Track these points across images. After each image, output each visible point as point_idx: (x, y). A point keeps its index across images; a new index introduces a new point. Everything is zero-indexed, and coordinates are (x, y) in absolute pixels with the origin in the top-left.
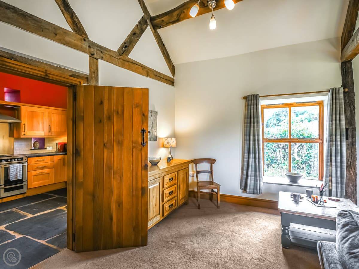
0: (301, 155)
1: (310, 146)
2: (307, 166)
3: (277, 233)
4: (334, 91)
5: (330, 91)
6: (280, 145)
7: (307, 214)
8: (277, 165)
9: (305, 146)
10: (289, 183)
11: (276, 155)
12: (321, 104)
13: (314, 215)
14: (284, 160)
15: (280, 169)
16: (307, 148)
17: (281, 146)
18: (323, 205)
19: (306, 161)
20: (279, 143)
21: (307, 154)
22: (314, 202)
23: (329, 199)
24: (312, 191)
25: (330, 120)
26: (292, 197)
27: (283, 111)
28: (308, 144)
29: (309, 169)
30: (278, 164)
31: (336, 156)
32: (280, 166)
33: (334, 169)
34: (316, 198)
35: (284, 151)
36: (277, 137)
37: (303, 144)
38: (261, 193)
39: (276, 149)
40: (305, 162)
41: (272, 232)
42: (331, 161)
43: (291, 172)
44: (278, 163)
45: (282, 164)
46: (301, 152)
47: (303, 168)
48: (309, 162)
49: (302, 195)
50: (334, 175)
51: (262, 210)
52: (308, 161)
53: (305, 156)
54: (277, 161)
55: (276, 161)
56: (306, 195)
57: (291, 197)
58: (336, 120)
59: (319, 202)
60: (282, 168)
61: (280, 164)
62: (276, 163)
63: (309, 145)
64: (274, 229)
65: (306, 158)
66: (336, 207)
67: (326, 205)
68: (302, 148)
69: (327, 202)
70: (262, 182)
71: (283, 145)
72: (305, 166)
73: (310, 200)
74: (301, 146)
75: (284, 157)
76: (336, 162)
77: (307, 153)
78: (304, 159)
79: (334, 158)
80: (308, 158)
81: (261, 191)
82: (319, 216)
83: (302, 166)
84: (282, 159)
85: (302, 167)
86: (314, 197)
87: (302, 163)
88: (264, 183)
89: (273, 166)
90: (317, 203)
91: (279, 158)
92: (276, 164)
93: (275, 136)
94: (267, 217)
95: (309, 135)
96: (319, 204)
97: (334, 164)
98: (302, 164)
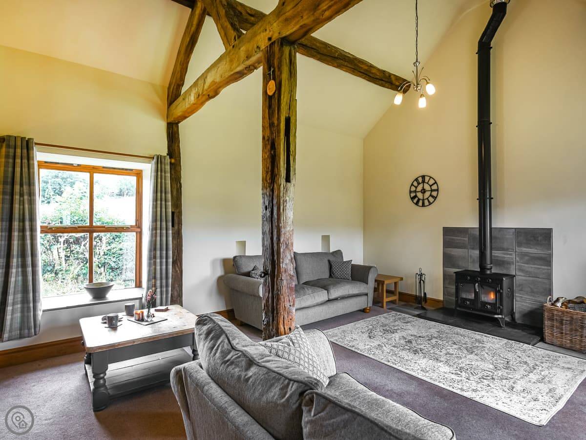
0: (98, 253)
1: (112, 238)
2: (108, 270)
3: (80, 394)
4: (159, 160)
5: (153, 158)
6: (59, 238)
7: (134, 341)
8: (53, 275)
9: (104, 239)
10: (91, 301)
11: (51, 256)
12: (139, 174)
13: (144, 339)
14: (67, 264)
15: (59, 282)
16: (107, 240)
17: (62, 240)
18: (151, 321)
19: (106, 261)
20: (58, 234)
21: (107, 251)
22: (138, 320)
23: (156, 311)
24: (134, 305)
25: (154, 199)
26: (105, 323)
27: (57, 177)
28: (108, 235)
29: (111, 273)
30: (55, 273)
31: (161, 250)
32: (60, 276)
33: (158, 268)
34: (141, 314)
35: (67, 248)
36: (54, 223)
37: (102, 234)
38: (37, 333)
39: (52, 245)
40: (104, 263)
41: (70, 395)
42: (155, 257)
43: (94, 282)
44: (56, 271)
45: (64, 272)
46: (97, 248)
47: (101, 274)
48: (111, 264)
49: (120, 315)
50: (158, 276)
51: (39, 365)
52: (109, 262)
53: (105, 254)
54: (54, 267)
55: (51, 268)
56: (124, 313)
57: (102, 323)
58: (161, 201)
59: (146, 318)
60: (63, 279)
61: (61, 273)
62: (51, 271)
63: (111, 236)
64: (72, 389)
65: (106, 257)
66: (166, 320)
67: (155, 320)
68: (99, 241)
69: (155, 315)
70: (40, 310)
71: (66, 237)
72: (104, 269)
73: (133, 319)
74: (98, 239)
75: (67, 259)
76: (161, 257)
77: (107, 248)
78: (102, 259)
79: (158, 253)
80: (110, 257)
81: (37, 329)
82: (150, 338)
83: (100, 270)
84: (64, 262)
85: (99, 273)
86: (138, 313)
87: (100, 265)
88: (44, 311)
89: (46, 277)
90: (142, 320)
91: (57, 262)
92: (51, 273)
93: (50, 222)
94: (54, 374)
95: (110, 220)
96: (147, 321)
97: (158, 261)
98: (99, 268)
